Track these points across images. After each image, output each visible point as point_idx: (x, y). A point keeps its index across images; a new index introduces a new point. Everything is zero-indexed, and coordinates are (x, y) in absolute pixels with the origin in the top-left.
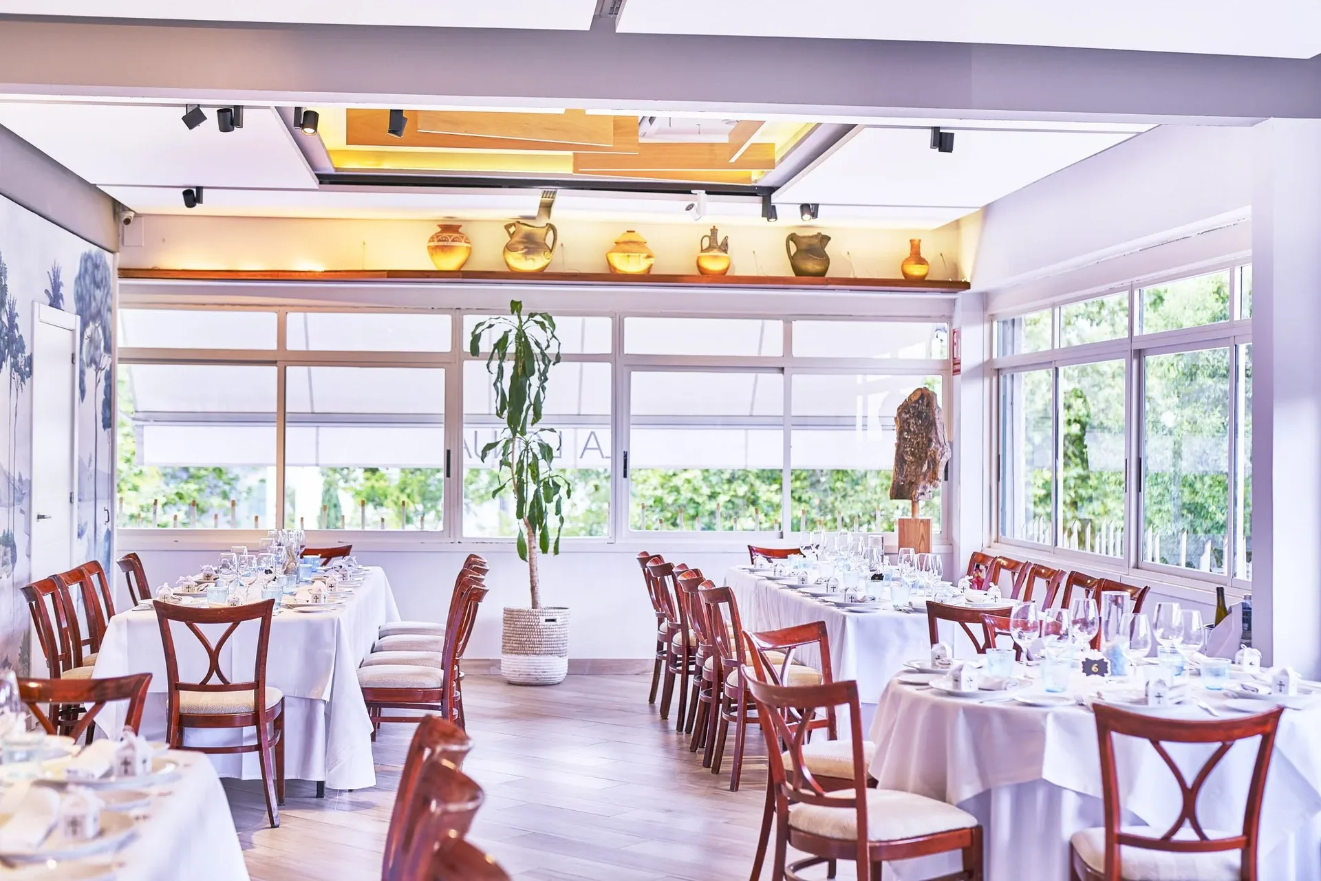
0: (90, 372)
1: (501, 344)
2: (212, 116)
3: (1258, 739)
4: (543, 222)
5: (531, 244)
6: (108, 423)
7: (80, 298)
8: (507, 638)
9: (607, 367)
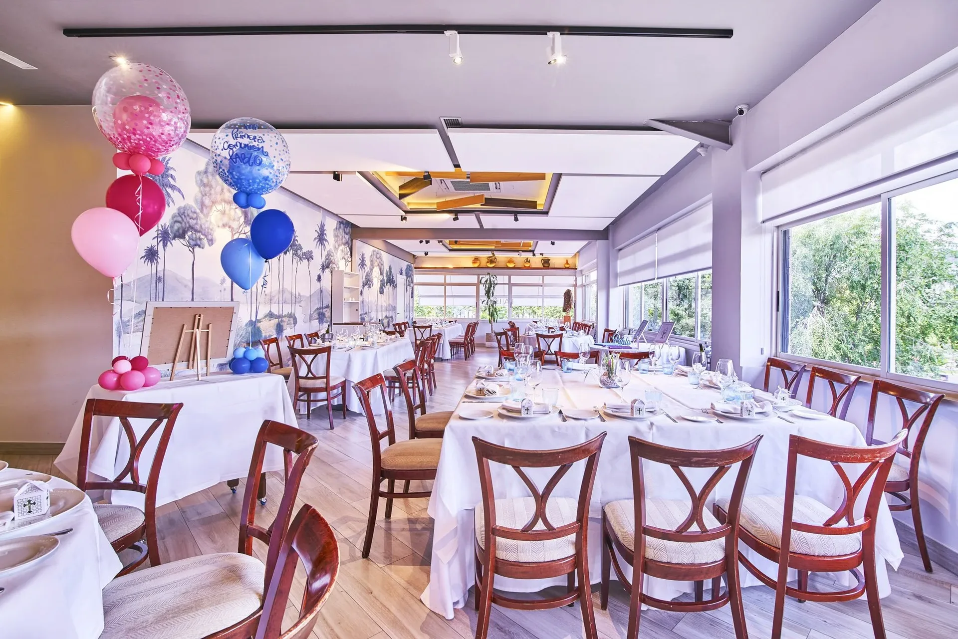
0: (408, 287)
1: (486, 281)
2: (424, 242)
3: (560, 338)
4: (494, 257)
5: (491, 262)
6: (412, 297)
7: (406, 273)
8: (487, 339)
9: (507, 286)
